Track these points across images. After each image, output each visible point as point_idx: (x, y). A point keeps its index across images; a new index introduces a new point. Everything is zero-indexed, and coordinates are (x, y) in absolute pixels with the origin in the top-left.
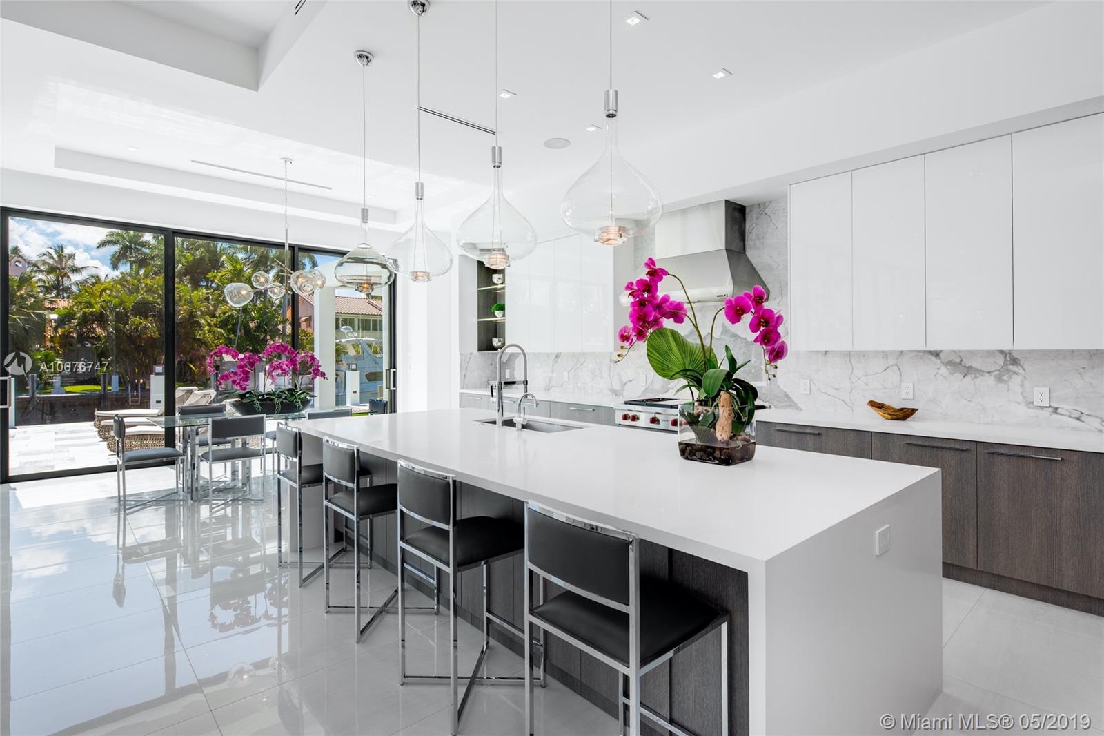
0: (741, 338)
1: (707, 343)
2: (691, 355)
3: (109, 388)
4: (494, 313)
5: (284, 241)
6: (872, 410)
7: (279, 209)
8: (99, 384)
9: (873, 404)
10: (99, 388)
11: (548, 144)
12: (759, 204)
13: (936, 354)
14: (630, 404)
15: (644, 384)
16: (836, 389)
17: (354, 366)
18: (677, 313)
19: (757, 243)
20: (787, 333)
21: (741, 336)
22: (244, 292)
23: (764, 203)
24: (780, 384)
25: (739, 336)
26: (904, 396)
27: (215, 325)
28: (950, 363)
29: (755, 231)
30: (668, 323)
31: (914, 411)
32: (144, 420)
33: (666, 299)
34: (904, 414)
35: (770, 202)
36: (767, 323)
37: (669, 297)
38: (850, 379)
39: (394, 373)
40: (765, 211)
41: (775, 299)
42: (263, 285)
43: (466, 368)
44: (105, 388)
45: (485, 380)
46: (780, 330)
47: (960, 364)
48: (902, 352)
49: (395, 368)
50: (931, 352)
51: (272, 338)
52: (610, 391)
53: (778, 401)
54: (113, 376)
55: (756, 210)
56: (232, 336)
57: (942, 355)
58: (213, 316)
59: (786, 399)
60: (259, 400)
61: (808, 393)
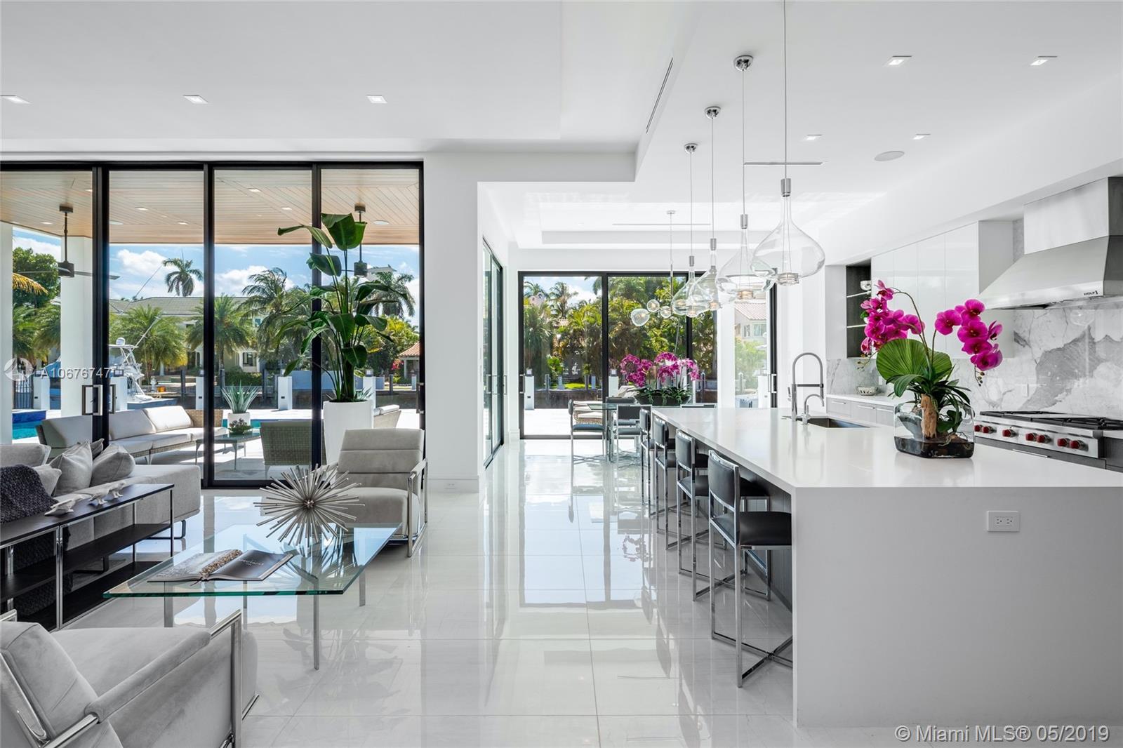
3: (590, 386)
4: (863, 320)
5: (669, 270)
7: (666, 246)
8: (583, 383)
10: (584, 385)
11: (879, 158)
14: (987, 415)
15: (1027, 395)
18: (911, 325)
22: (643, 315)
27: (661, 336)
32: (588, 408)
36: (976, 334)
37: (902, 312)
39: (775, 378)
42: (654, 309)
43: (834, 374)
44: (587, 386)
45: (854, 386)
49: (776, 373)
51: (705, 345)
52: (987, 402)
54: (592, 377)
56: (673, 344)
58: (659, 328)
60: (652, 395)
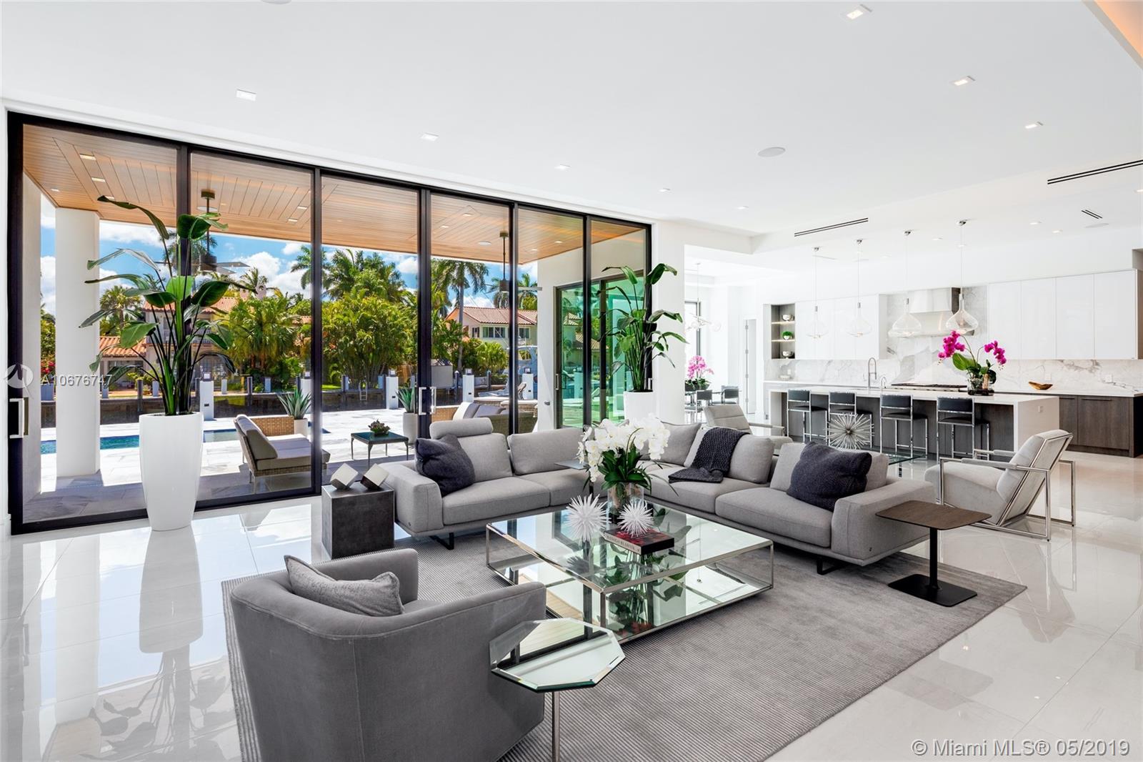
1: (976, 359)
2: (968, 362)
4: (783, 337)
6: (1030, 385)
9: (1031, 383)
12: (968, 288)
13: (1062, 361)
15: (895, 376)
16: (1012, 377)
17: (529, 370)
18: (962, 348)
20: (1006, 355)
26: (1046, 379)
28: (1067, 365)
30: (957, 351)
31: (1051, 385)
33: (958, 344)
34: (1047, 387)
36: (999, 353)
37: (960, 343)
38: (1019, 372)
40: (972, 292)
41: (977, 334)
43: (767, 369)
46: (1004, 354)
47: (1073, 365)
48: (1045, 360)
50: (1059, 360)
57: (1065, 362)
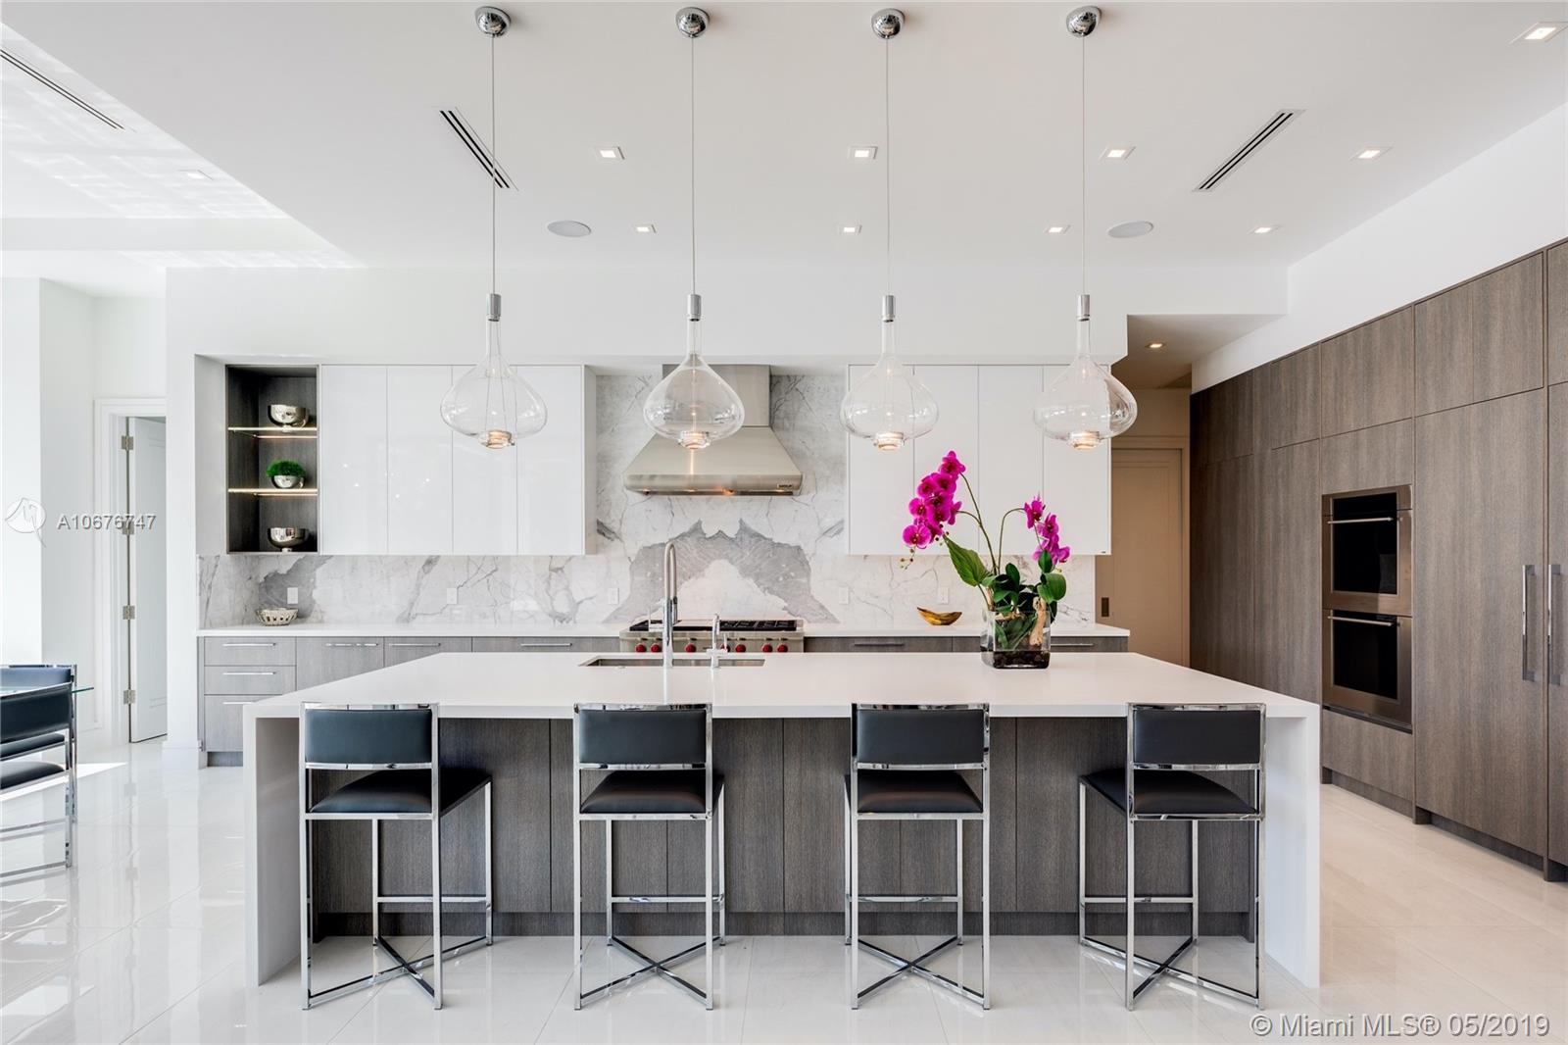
0: (765, 539)
4: (272, 479)
6: (919, 617)
9: (921, 610)
12: (788, 376)
15: (616, 602)
16: (877, 597)
19: (787, 424)
21: (766, 536)
23: (796, 376)
24: (814, 594)
25: (762, 536)
26: (944, 603)
29: (783, 408)
31: (959, 615)
34: (949, 618)
35: (803, 376)
38: (890, 585)
40: (797, 386)
41: (809, 492)
43: (210, 586)
48: (938, 556)
52: (550, 615)
53: (812, 614)
55: (785, 382)
59: (821, 611)
61: (847, 602)
